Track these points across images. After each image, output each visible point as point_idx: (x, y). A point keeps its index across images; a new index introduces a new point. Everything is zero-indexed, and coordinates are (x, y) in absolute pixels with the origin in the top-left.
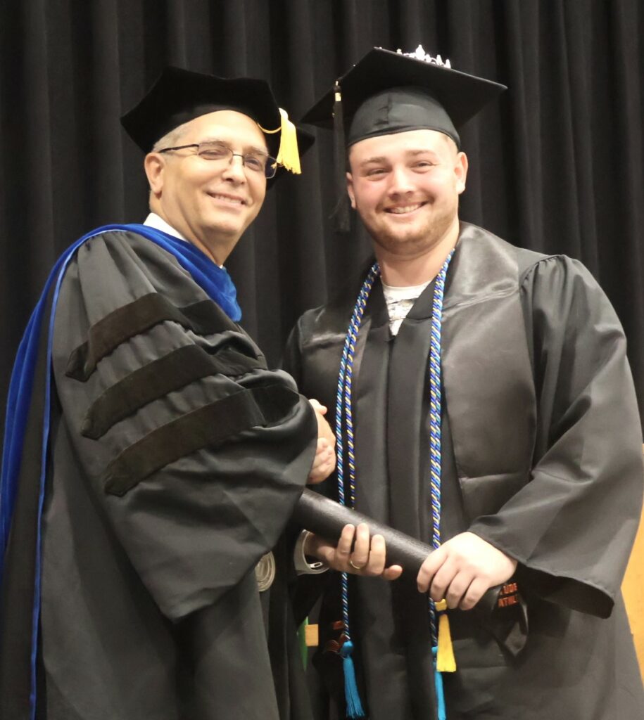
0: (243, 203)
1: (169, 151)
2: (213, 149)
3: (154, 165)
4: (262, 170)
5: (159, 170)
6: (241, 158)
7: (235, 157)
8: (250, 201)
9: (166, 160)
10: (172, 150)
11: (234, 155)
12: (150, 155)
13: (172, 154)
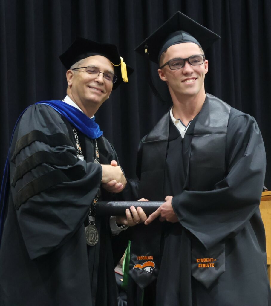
0: (102, 92)
1: (76, 69)
2: (92, 69)
3: (70, 75)
4: (111, 80)
5: (71, 77)
6: (103, 74)
7: (100, 73)
8: (105, 91)
9: (74, 73)
10: (77, 69)
11: (100, 72)
12: (69, 70)
13: (77, 70)
